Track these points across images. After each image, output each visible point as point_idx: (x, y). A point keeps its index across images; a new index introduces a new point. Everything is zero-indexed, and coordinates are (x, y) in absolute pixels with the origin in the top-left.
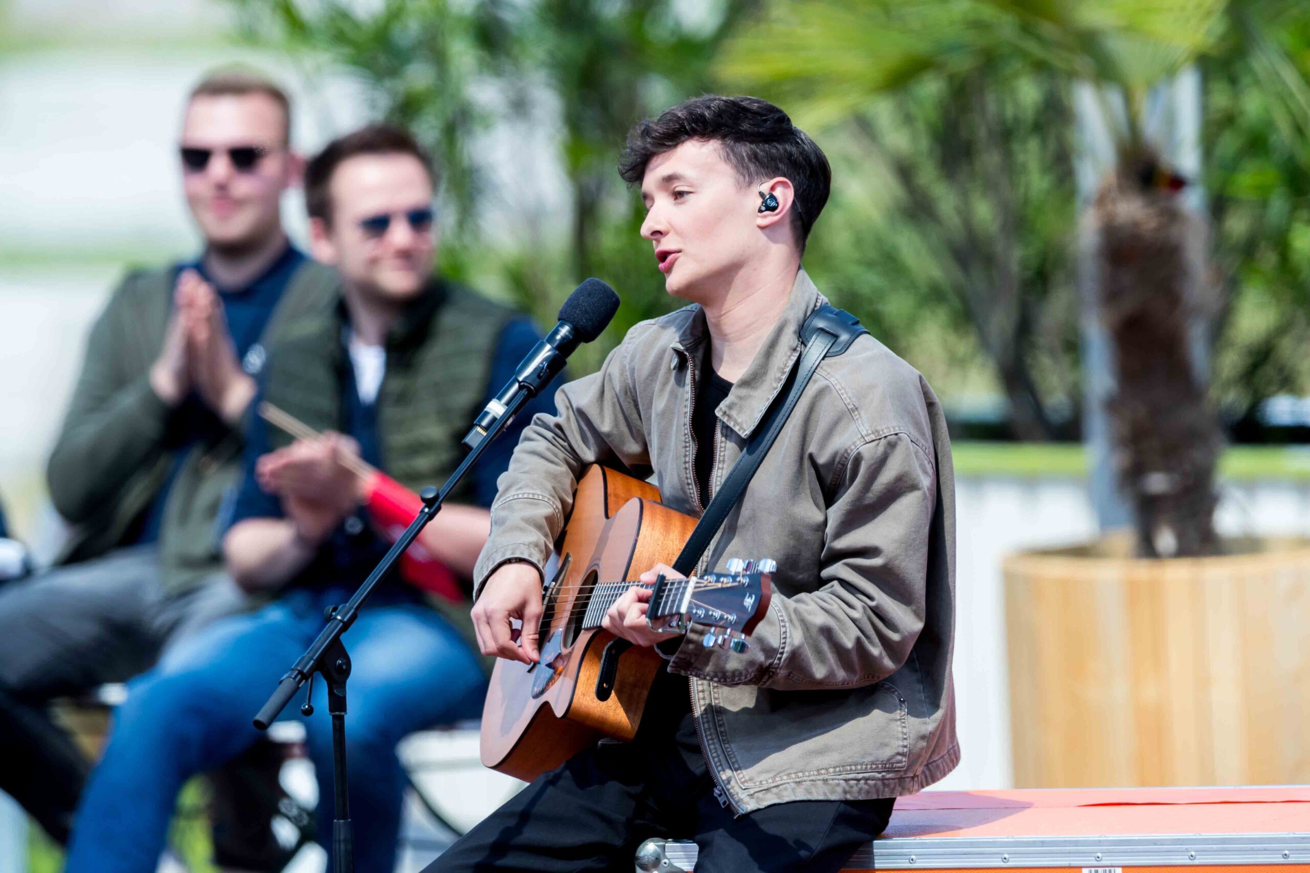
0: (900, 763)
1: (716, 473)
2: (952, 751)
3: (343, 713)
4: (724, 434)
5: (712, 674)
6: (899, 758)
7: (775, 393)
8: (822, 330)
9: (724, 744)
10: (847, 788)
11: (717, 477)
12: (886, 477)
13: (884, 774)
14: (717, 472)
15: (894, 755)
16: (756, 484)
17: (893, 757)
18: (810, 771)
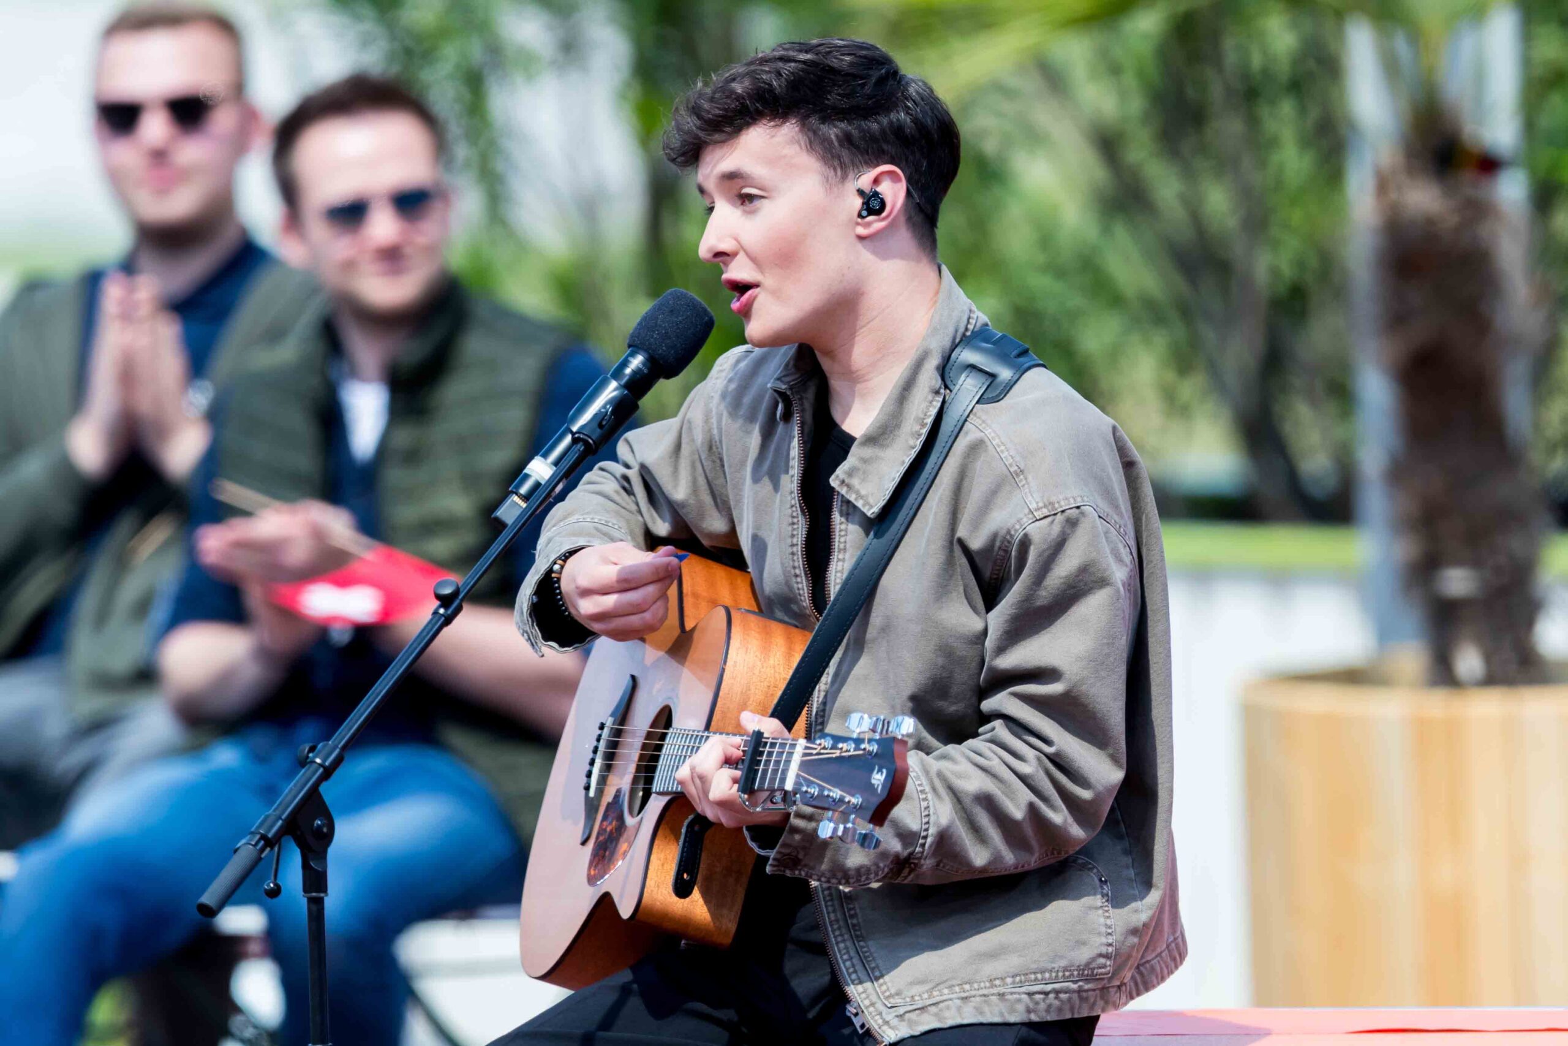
0: (1103, 968)
1: (834, 567)
2: (1173, 945)
3: (322, 895)
4: (844, 512)
5: (828, 875)
6: (1102, 961)
7: (913, 454)
8: (973, 367)
9: (859, 941)
10: (1031, 1006)
11: (836, 572)
12: (1065, 567)
13: (1081, 983)
14: (837, 565)
15: (1094, 958)
16: (888, 580)
17: (1093, 959)
18: (980, 982)
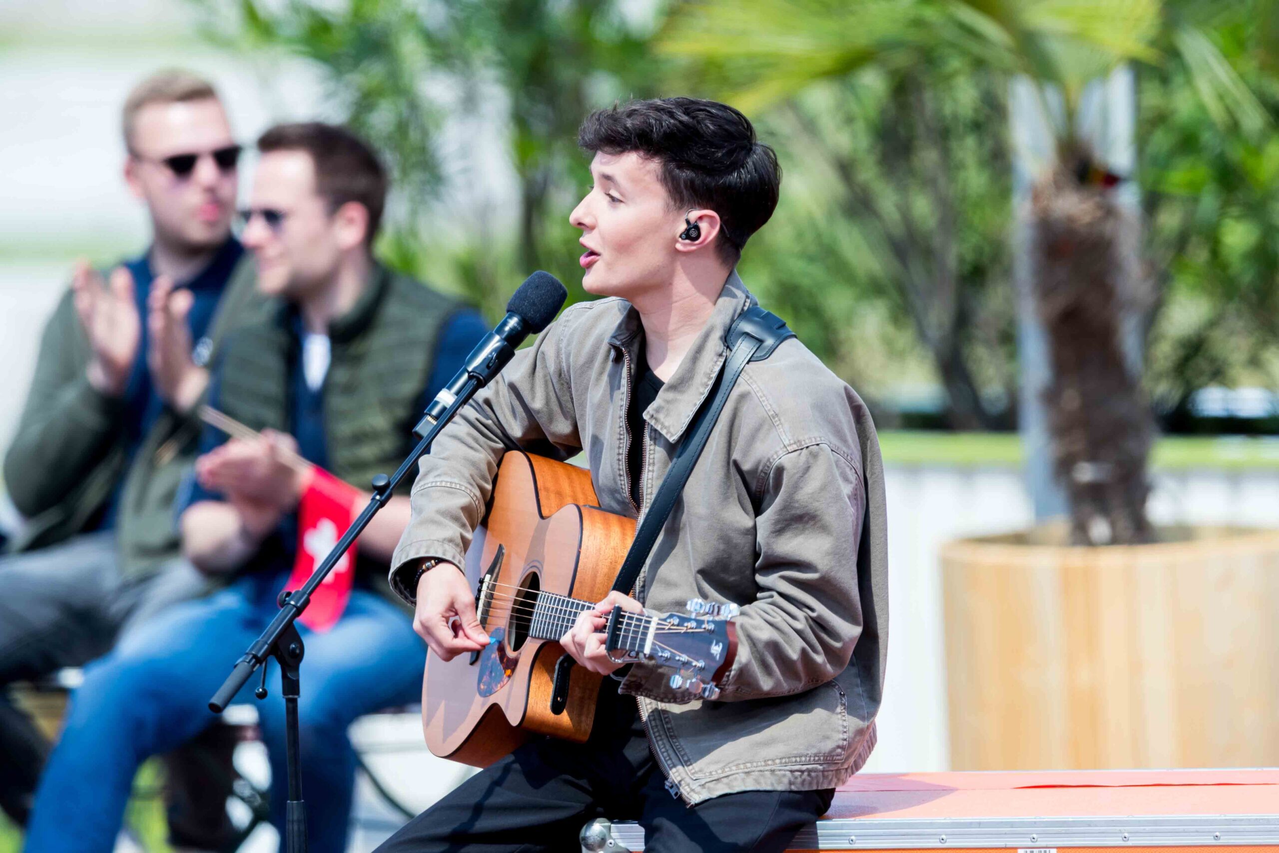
0: (839, 755)
3: (296, 697)
4: (652, 438)
6: (839, 750)
7: (702, 399)
8: (747, 334)
11: (648, 479)
13: (825, 766)
14: (648, 474)
15: (834, 748)
18: (758, 762)
